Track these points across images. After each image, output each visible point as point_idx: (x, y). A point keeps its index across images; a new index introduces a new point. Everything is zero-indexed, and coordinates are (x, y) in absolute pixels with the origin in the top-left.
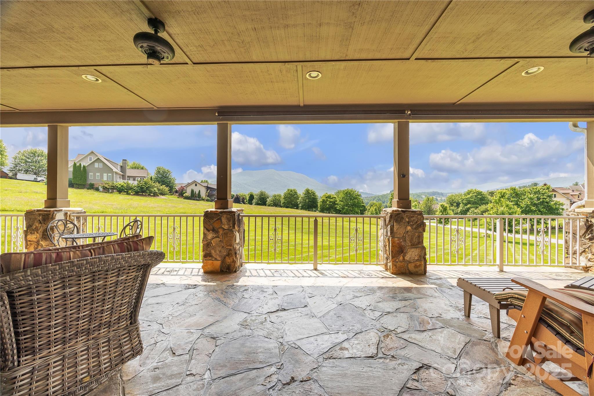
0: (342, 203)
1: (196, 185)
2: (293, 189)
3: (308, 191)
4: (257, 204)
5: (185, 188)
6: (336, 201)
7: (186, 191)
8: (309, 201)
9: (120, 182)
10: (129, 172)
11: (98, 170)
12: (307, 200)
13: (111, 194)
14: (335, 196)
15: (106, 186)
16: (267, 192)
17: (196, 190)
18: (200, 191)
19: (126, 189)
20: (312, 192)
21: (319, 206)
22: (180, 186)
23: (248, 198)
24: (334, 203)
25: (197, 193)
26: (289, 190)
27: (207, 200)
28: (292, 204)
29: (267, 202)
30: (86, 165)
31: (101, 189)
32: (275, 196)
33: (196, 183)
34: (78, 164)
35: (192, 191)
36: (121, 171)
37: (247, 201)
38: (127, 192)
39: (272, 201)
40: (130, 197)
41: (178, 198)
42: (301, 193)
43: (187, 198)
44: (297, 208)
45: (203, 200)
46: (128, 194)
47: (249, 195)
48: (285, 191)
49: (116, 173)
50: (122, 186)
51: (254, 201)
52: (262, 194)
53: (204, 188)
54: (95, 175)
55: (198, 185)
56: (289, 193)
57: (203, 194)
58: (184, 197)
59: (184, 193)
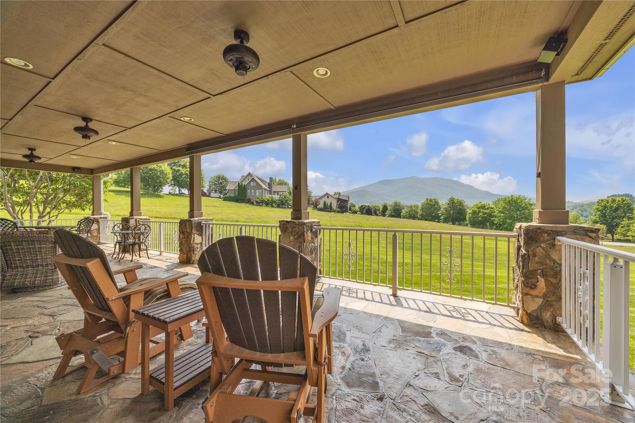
0: (502, 215)
1: (328, 197)
2: (433, 198)
3: (452, 200)
4: (391, 216)
5: (319, 200)
6: (494, 212)
7: (319, 203)
8: (454, 213)
9: (267, 197)
10: (275, 189)
11: (253, 188)
12: (452, 212)
13: (261, 207)
14: (492, 206)
15: (258, 200)
16: (402, 203)
17: (328, 201)
18: (331, 202)
19: (271, 203)
20: (458, 202)
21: (467, 218)
22: (314, 199)
23: (381, 210)
24: (490, 215)
25: (329, 204)
26: (427, 200)
27: (338, 212)
28: (431, 216)
29: (402, 214)
30: (246, 184)
31: (255, 203)
32: (411, 207)
33: (328, 195)
34: (241, 184)
35: (325, 203)
36: (269, 188)
37: (379, 213)
38: (272, 205)
39: (407, 213)
40: (273, 209)
41: (313, 209)
42: (443, 202)
43: (320, 210)
44: (439, 222)
45: (334, 211)
46: (272, 207)
47: (383, 206)
48: (423, 201)
49: (265, 189)
50: (268, 200)
51: (388, 212)
52: (396, 204)
53: (335, 200)
54: (251, 191)
55: (329, 197)
56: (428, 203)
57: (334, 206)
58: (317, 208)
59: (318, 205)
